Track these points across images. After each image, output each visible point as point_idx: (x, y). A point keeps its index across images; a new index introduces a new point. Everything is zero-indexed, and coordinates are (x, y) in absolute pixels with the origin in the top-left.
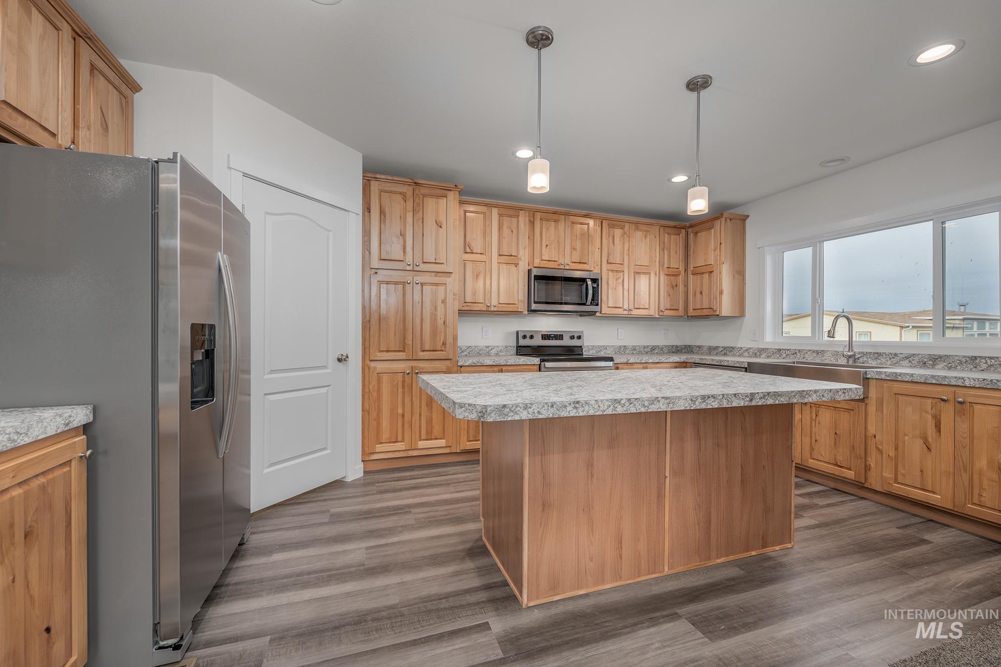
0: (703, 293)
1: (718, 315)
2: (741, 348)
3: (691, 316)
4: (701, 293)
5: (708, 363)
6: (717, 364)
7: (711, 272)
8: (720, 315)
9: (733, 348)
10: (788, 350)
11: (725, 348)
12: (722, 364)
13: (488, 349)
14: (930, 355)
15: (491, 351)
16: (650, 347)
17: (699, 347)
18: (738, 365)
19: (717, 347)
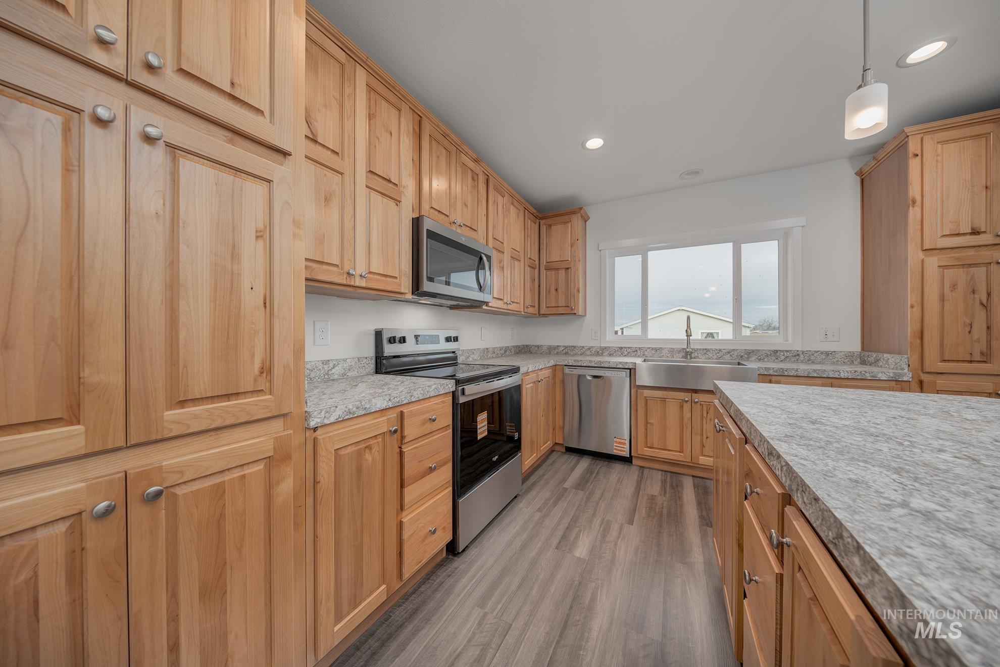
0: (559, 290)
1: (575, 314)
2: (583, 347)
3: (543, 314)
4: (556, 290)
5: (585, 365)
6: (596, 366)
7: (568, 268)
8: (577, 314)
9: (575, 347)
10: (629, 348)
11: (566, 347)
12: (602, 366)
13: (326, 367)
14: (745, 350)
15: (334, 370)
16: (504, 349)
17: (538, 347)
18: (621, 366)
19: (558, 346)
